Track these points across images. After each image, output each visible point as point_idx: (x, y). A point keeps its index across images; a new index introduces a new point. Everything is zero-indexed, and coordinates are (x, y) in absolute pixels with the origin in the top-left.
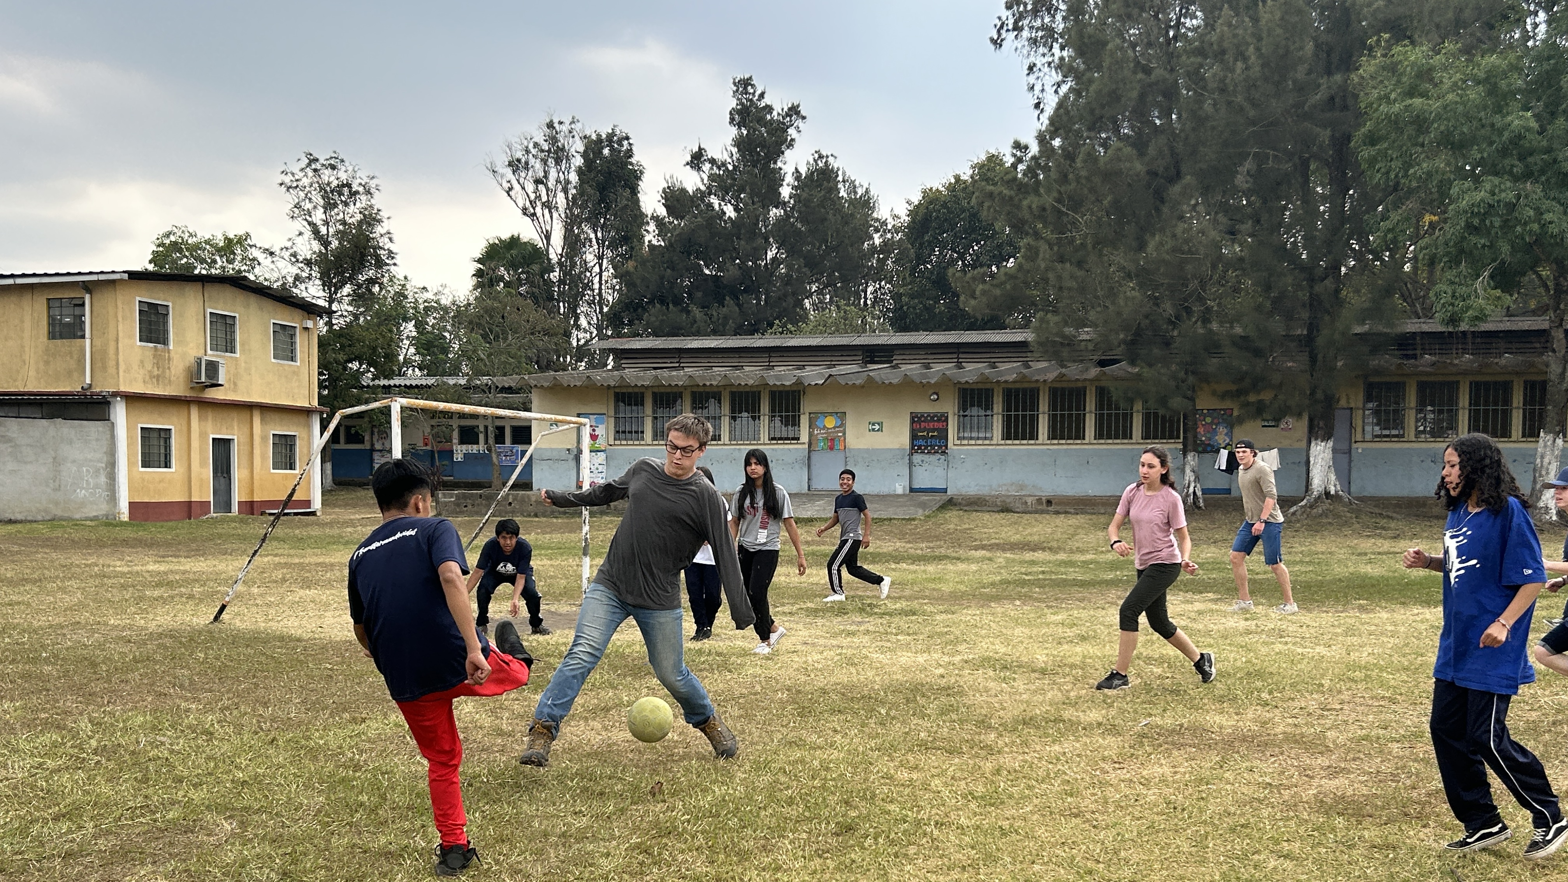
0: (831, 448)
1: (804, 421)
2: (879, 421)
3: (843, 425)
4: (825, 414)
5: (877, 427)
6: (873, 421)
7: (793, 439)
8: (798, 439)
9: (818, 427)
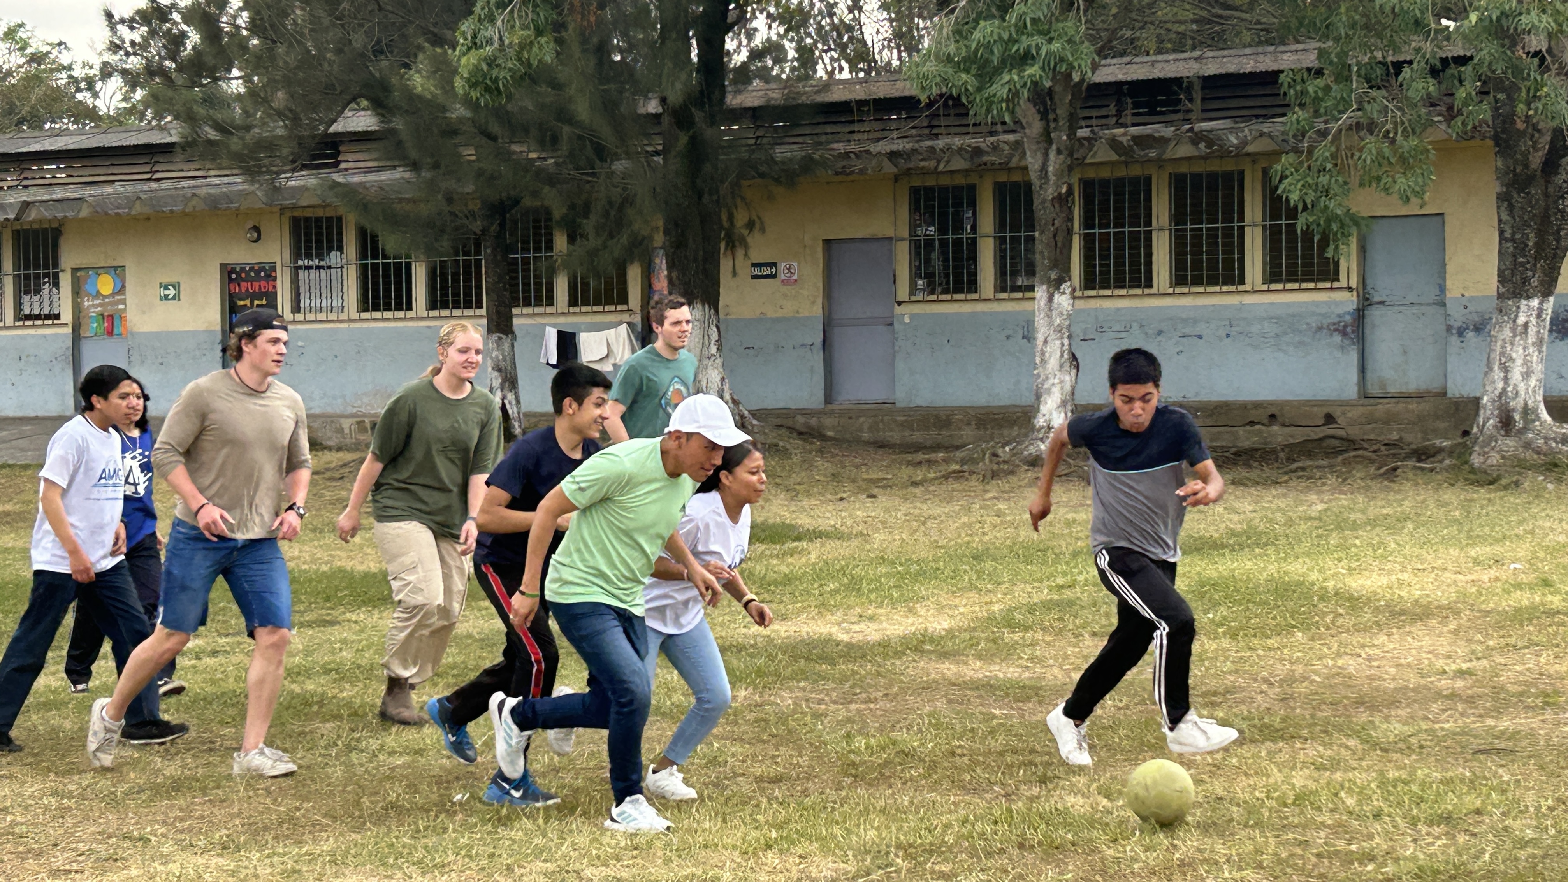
0: (110, 333)
1: (65, 280)
2: (174, 280)
3: (122, 290)
4: (98, 270)
5: (171, 292)
6: (165, 280)
7: (48, 317)
8: (57, 317)
9: (88, 295)
